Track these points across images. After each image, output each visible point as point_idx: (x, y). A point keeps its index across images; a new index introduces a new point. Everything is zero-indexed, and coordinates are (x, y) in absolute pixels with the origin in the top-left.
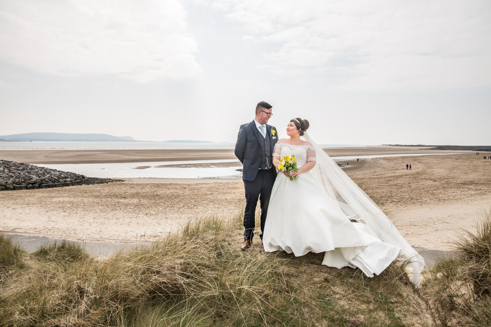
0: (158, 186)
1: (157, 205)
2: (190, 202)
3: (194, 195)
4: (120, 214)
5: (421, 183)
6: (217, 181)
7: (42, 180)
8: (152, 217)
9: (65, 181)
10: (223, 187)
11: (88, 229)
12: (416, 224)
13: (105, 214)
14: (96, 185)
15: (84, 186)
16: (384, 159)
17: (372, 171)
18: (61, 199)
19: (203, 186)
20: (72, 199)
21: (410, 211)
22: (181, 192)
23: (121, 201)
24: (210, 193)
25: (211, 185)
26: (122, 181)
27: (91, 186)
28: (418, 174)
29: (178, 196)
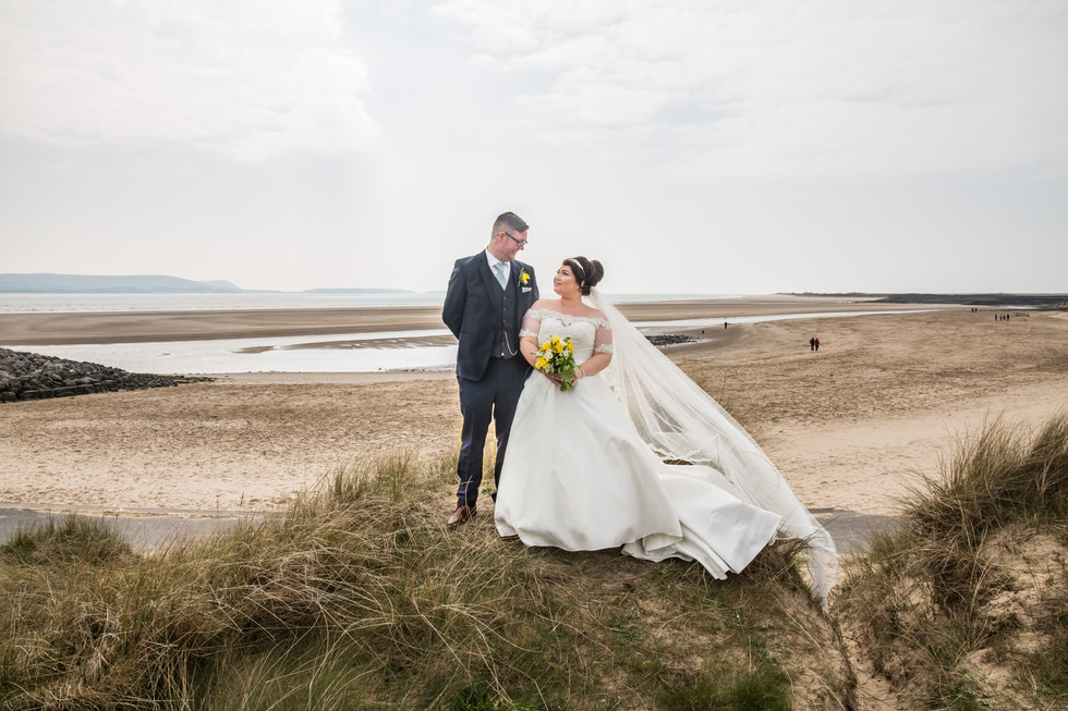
0: (290, 389)
1: (286, 432)
2: (362, 424)
3: (369, 408)
4: (204, 453)
5: (857, 373)
6: (420, 377)
7: (23, 382)
8: (277, 459)
9: (78, 383)
10: (433, 390)
11: (131, 489)
12: (843, 461)
13: (170, 455)
14: (150, 390)
15: (122, 394)
16: (781, 323)
17: (754, 349)
18: (69, 424)
19: (389, 388)
20: (94, 423)
21: (831, 434)
22: (341, 403)
23: (208, 424)
24: (405, 402)
25: (406, 387)
26: (210, 380)
27: (138, 392)
28: (850, 355)
29: (334, 412)
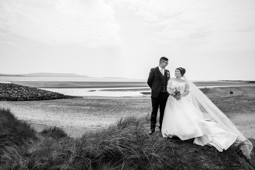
0: (100, 100)
1: (99, 110)
2: (117, 109)
3: (118, 105)
4: (81, 114)
5: (241, 101)
6: (130, 98)
7: (43, 96)
8: (97, 116)
9: (54, 97)
10: (133, 102)
11: (65, 121)
13: (74, 114)
14: (69, 99)
15: (63, 100)
16: (220, 88)
17: (213, 94)
18: (52, 106)
19: (123, 101)
20: (57, 106)
21: (235, 116)
22: (112, 104)
23: (82, 107)
24: (127, 104)
25: (127, 101)
26: (82, 97)
27: (66, 99)
28: (239, 96)
29: (110, 106)
